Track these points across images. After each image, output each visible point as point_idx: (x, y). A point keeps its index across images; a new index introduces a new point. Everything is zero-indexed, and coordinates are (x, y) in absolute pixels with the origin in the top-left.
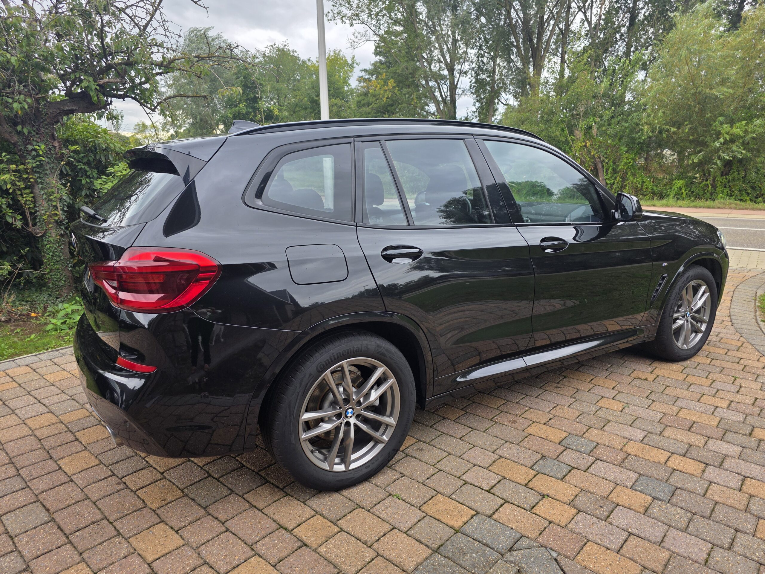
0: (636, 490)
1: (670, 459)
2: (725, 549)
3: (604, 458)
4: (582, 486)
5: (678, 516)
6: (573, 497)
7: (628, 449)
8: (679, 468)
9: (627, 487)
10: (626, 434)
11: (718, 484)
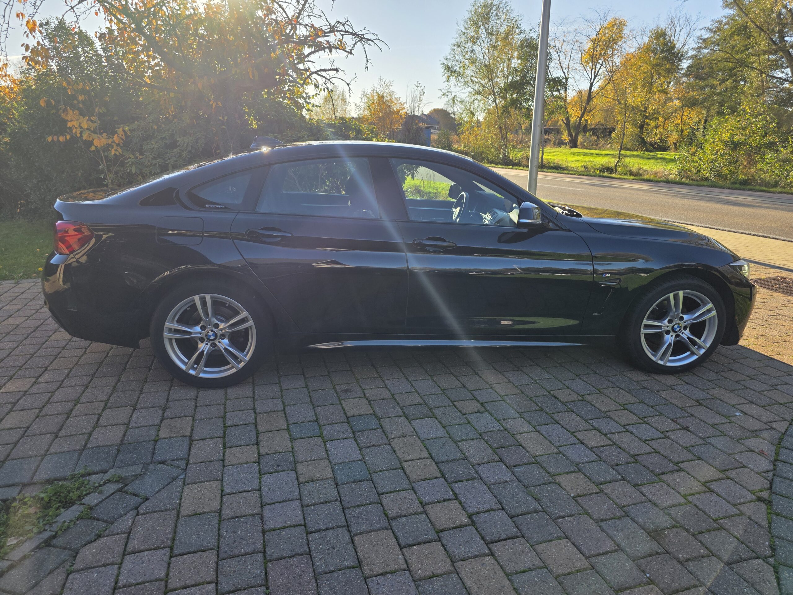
0: (332, 468)
1: (418, 461)
3: (361, 439)
4: (297, 449)
6: (273, 452)
9: (331, 463)
10: (423, 430)
11: (415, 492)
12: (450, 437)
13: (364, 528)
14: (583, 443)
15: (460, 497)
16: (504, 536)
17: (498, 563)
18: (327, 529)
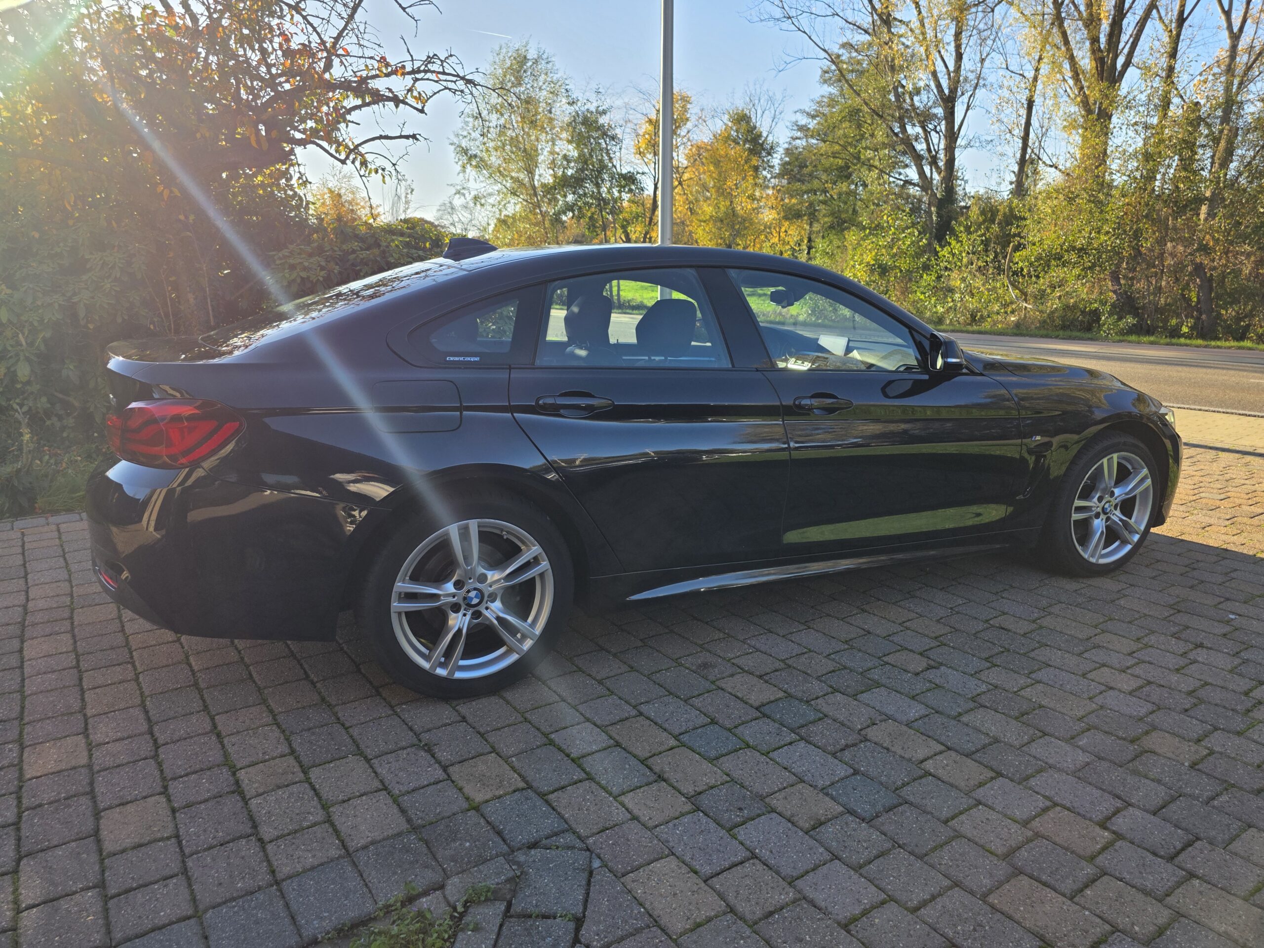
0: (827, 794)
1: (937, 757)
2: (906, 909)
3: (816, 739)
4: (736, 774)
5: (865, 845)
6: (705, 787)
7: (871, 733)
8: (940, 773)
9: (815, 787)
10: (890, 710)
11: (990, 808)
12: (937, 712)
13: (987, 882)
14: (1111, 688)
15: (1057, 799)
16: (1179, 846)
17: (1216, 886)
18: (933, 898)
